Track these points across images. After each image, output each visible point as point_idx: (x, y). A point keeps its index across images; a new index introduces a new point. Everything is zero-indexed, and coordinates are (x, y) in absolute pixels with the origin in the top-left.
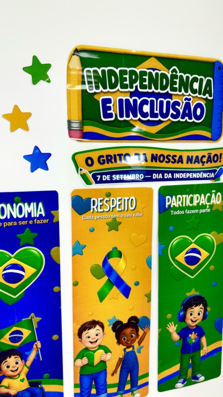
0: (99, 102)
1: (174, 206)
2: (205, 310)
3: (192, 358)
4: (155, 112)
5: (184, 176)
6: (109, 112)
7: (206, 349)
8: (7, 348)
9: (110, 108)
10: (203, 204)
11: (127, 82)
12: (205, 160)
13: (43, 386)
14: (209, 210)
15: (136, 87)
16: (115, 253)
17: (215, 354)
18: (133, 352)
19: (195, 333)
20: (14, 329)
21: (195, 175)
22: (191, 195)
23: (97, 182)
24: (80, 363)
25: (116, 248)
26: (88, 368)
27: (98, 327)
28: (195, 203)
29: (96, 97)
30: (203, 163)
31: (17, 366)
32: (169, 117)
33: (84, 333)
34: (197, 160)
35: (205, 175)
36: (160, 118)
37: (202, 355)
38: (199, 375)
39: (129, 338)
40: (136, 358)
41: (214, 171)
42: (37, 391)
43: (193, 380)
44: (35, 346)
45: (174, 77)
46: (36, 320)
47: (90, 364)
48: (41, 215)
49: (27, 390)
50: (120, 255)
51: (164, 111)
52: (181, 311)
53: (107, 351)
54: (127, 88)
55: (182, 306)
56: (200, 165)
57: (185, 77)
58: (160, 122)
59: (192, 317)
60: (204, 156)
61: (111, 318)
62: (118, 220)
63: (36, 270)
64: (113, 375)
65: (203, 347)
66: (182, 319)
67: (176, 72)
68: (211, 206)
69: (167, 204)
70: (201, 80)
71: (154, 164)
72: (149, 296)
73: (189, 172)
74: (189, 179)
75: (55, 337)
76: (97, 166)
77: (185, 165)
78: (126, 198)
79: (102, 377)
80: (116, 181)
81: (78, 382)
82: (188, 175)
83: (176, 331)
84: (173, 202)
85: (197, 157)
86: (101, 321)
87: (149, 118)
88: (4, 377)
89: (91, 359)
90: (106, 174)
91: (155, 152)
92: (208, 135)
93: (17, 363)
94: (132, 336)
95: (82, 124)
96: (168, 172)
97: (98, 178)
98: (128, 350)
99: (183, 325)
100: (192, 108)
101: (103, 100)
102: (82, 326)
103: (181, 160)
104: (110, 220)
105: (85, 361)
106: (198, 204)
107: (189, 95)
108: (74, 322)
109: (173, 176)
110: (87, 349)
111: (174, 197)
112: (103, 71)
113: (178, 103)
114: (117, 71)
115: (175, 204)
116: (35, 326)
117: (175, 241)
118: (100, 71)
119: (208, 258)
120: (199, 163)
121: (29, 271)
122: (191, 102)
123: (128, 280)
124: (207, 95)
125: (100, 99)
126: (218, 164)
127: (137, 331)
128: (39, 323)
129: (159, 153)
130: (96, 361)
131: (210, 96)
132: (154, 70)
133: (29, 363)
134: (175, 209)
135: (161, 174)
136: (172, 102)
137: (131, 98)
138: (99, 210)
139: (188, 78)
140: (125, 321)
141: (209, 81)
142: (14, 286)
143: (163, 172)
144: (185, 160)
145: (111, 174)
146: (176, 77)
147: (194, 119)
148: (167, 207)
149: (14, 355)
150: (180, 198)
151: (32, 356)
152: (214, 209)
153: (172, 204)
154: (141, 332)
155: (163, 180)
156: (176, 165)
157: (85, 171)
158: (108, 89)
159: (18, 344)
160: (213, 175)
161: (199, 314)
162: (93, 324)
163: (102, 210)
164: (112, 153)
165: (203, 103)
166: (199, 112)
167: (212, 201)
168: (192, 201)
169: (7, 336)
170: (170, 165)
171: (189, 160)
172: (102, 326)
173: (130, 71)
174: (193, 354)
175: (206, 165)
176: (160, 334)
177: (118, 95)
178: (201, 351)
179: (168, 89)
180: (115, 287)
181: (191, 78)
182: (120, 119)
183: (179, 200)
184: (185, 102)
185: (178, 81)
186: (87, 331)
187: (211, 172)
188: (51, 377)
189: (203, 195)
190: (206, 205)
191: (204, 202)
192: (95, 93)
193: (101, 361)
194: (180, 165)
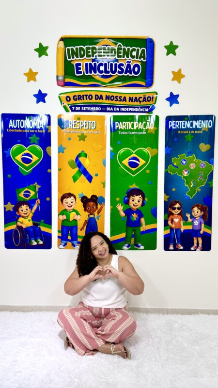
0: (74, 65)
1: (121, 128)
2: (144, 200)
3: (134, 231)
4: (108, 70)
5: (127, 109)
6: (79, 71)
7: (144, 227)
8: (22, 200)
9: (80, 69)
10: (140, 128)
11: (91, 54)
12: (141, 100)
13: (41, 227)
14: (145, 133)
15: (96, 56)
16: (83, 154)
17: (152, 233)
18: (94, 218)
19: (136, 214)
20: (26, 189)
21: (134, 110)
22: (132, 122)
23: (72, 111)
24: (61, 217)
25: (83, 152)
26: (66, 222)
27: (72, 198)
28: (135, 127)
29: (72, 62)
30: (140, 102)
31: (27, 211)
32: (117, 73)
33: (64, 200)
34: (136, 100)
35: (142, 110)
36: (110, 73)
37: (141, 230)
38: (140, 245)
39: (92, 208)
40: (96, 222)
41: (148, 107)
42: (37, 229)
43: (135, 247)
44: (37, 202)
45: (119, 49)
46: (38, 187)
47: (67, 220)
48: (41, 128)
49: (31, 227)
50: (86, 156)
51: (114, 70)
52: (126, 197)
53: (78, 214)
54: (90, 57)
55: (126, 193)
56: (138, 103)
57: (126, 49)
58: (111, 76)
59: (134, 203)
60: (141, 98)
61: (80, 193)
62: (85, 134)
63: (38, 158)
64: (81, 230)
65: (142, 225)
66: (127, 202)
67: (121, 46)
68: (147, 130)
69: (116, 127)
70: (138, 50)
71: (107, 101)
72: (104, 184)
73: (131, 107)
74: (130, 112)
75: (48, 199)
76: (72, 102)
77: (128, 103)
78: (90, 122)
79: (74, 229)
80: (84, 111)
81: (61, 230)
82: (130, 109)
83: (123, 210)
84: (121, 126)
85: (136, 98)
86: (75, 194)
87: (104, 74)
88: (20, 216)
89: (68, 216)
90: (78, 106)
91: (108, 94)
92: (143, 84)
93: (27, 210)
94: (93, 208)
95: (64, 78)
96: (117, 107)
97: (73, 109)
98: (91, 216)
99: (127, 207)
100: (132, 67)
101: (76, 64)
102: (64, 195)
103: (125, 99)
104: (80, 134)
105: (65, 217)
106: (137, 128)
107: (130, 59)
108: (58, 191)
109: (120, 109)
110: (66, 210)
111: (121, 123)
112: (77, 49)
113: (123, 65)
114: (85, 48)
115: (121, 127)
116: (37, 190)
117: (122, 151)
118: (74, 49)
119: (145, 164)
120: (137, 102)
121: (35, 159)
122: (131, 63)
123: (91, 172)
124: (142, 59)
125: (75, 63)
126: (151, 102)
127: (97, 205)
128: (39, 189)
129: (111, 95)
130: (71, 219)
131: (144, 59)
132: (107, 46)
133: (33, 211)
134: (121, 130)
135: (112, 108)
136: (118, 64)
137: (93, 62)
138: (74, 128)
139: (129, 49)
140: (89, 197)
141: (143, 51)
142: (27, 165)
143: (113, 107)
144: (128, 99)
145: (81, 106)
146: (121, 49)
147: (133, 74)
148: (116, 128)
149: (26, 204)
150: (124, 124)
151: (35, 208)
152: (148, 132)
153: (120, 127)
154: (99, 206)
155: (113, 111)
156: (122, 103)
157: (66, 104)
158: (79, 58)
159: (28, 199)
160: (147, 110)
161: (139, 202)
162: (70, 195)
163: (75, 128)
164: (81, 94)
165: (139, 64)
166: (136, 69)
167: (147, 127)
168: (133, 126)
169: (23, 193)
170: (118, 102)
171: (131, 99)
172: (75, 198)
173: (92, 47)
174: (135, 228)
175: (142, 103)
176: (111, 210)
177: (84, 61)
178: (141, 228)
179: (116, 56)
180: (83, 175)
181: (131, 49)
182: (86, 74)
183: (124, 125)
184: (127, 64)
185: (122, 51)
186: (66, 199)
187: (146, 107)
188: (45, 223)
189: (140, 123)
190: (143, 129)
191: (141, 127)
192: (72, 61)
193: (74, 219)
194: (124, 103)
